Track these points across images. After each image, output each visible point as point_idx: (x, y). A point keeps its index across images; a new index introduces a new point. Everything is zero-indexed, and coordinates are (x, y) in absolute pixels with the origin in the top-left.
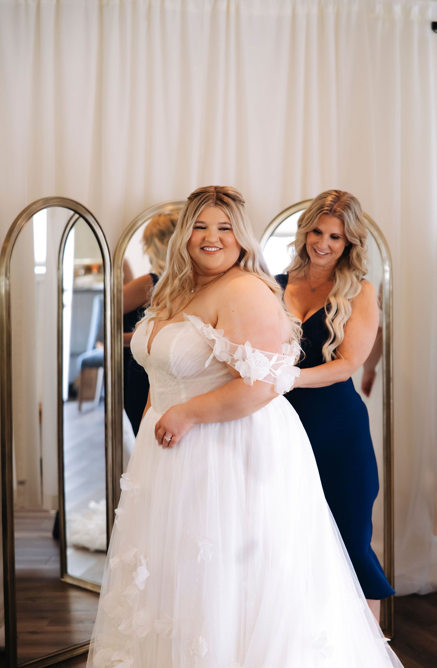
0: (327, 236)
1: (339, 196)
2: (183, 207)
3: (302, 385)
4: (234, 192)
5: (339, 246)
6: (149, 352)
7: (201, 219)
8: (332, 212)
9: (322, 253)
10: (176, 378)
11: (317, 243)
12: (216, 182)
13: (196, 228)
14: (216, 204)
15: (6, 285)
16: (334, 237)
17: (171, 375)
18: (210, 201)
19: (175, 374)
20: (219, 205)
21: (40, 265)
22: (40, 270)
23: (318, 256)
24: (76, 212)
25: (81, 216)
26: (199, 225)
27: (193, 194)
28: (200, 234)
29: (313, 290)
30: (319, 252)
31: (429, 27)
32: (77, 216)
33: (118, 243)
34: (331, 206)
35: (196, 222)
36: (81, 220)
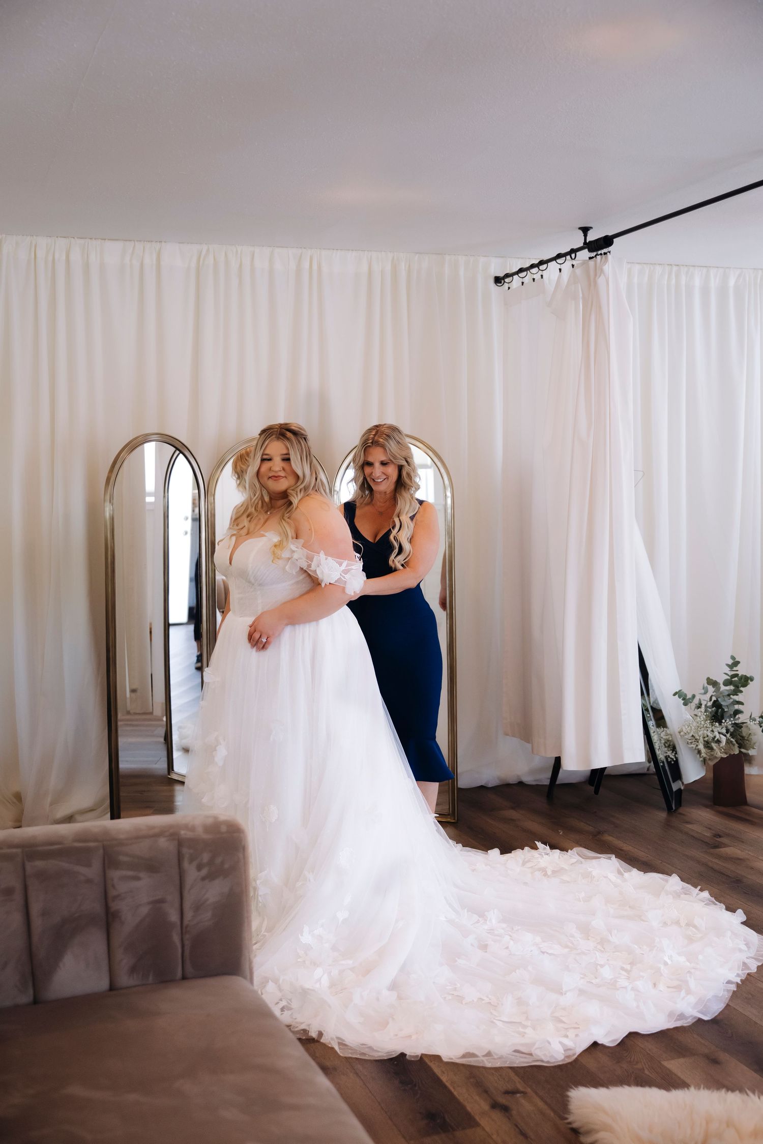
0: (377, 465)
1: (377, 429)
2: (255, 443)
3: (371, 593)
4: (297, 427)
5: (392, 471)
6: (230, 563)
7: (266, 452)
8: (375, 443)
9: (379, 480)
10: (253, 585)
11: (372, 473)
12: (281, 420)
13: (263, 460)
14: (278, 438)
15: (110, 510)
16: (383, 464)
17: (250, 582)
18: (274, 436)
19: (253, 581)
20: (281, 439)
21: (150, 495)
22: (150, 499)
23: (377, 483)
24: (177, 449)
25: (181, 452)
26: (265, 457)
27: (262, 431)
28: (266, 465)
29: (381, 513)
30: (377, 480)
31: (492, 281)
32: (178, 452)
33: (212, 474)
34: (373, 439)
35: (263, 455)
36: (181, 455)
